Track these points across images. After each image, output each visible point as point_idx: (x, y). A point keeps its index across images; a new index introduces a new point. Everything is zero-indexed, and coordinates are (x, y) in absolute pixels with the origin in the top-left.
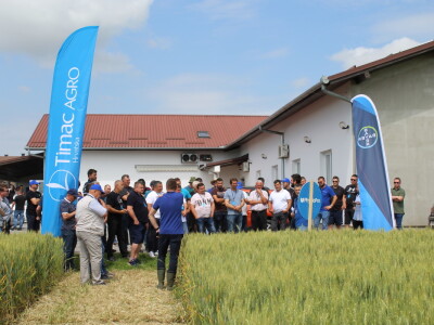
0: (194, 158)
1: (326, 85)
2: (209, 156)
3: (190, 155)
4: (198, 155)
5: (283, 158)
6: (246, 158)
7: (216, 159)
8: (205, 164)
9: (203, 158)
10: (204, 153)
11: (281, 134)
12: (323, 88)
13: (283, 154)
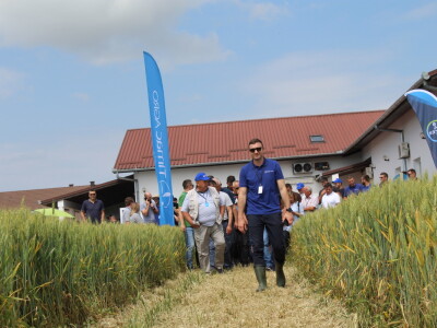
0: (308, 168)
1: (428, 81)
2: (325, 164)
3: (303, 165)
4: (312, 164)
5: (404, 158)
6: (368, 163)
7: (334, 166)
8: (321, 173)
9: (318, 167)
10: (318, 161)
11: (401, 131)
12: (425, 84)
13: (403, 154)
